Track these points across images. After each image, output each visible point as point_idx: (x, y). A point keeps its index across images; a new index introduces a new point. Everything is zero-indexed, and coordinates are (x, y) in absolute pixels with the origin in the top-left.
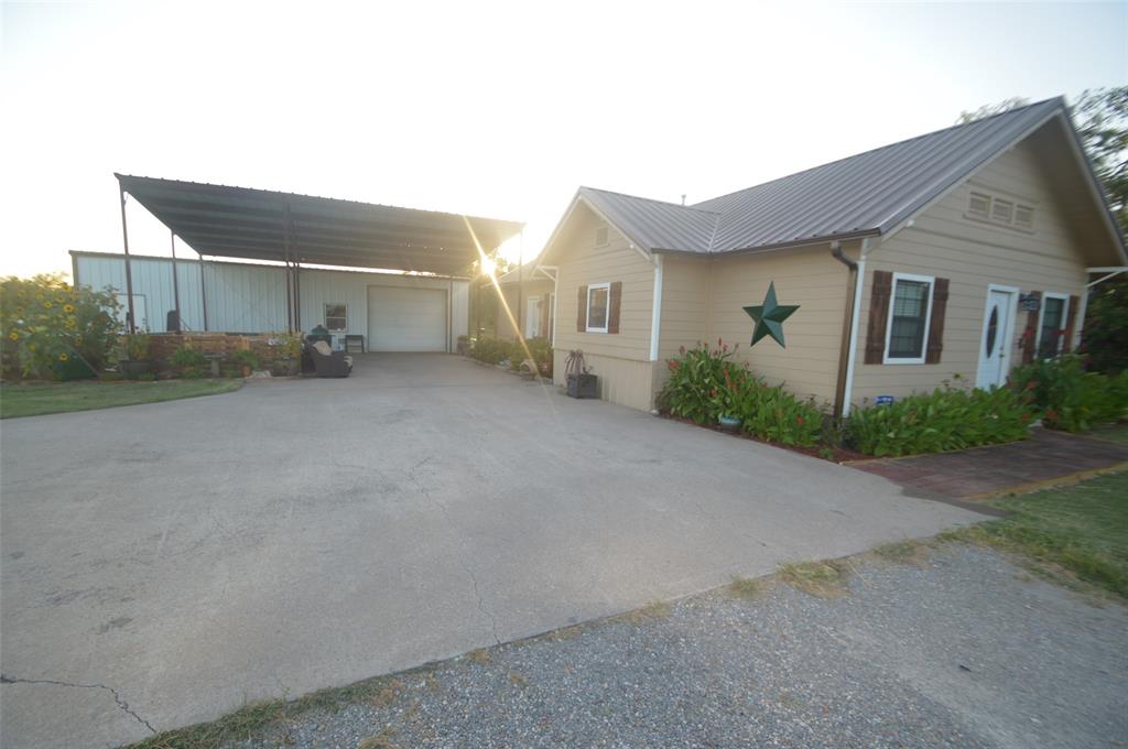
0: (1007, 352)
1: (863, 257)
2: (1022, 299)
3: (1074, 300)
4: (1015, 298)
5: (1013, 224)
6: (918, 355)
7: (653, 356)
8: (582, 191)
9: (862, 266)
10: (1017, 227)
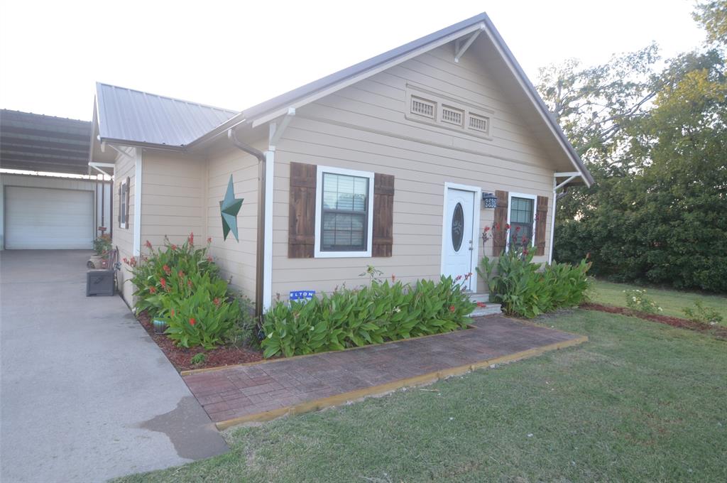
0: (476, 245)
1: (272, 148)
2: (486, 198)
3: (543, 201)
4: (479, 196)
5: (466, 130)
6: (363, 247)
9: (270, 156)
10: (470, 131)
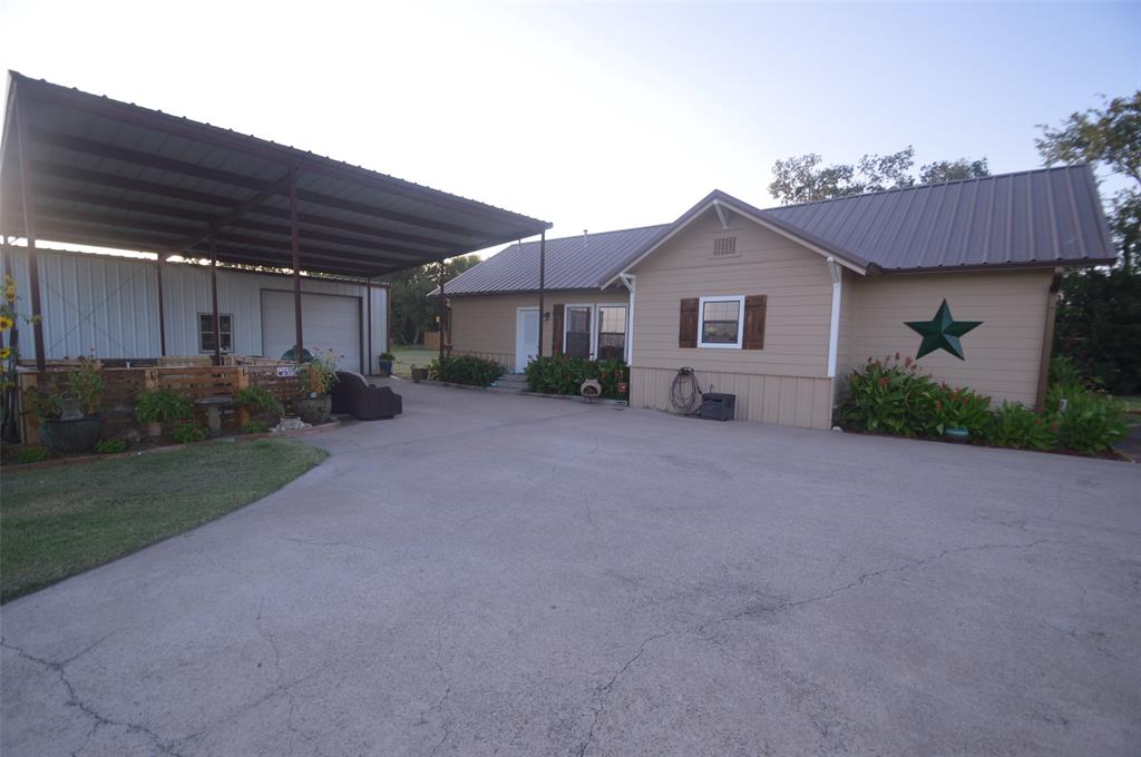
7: (832, 372)
8: (717, 194)
